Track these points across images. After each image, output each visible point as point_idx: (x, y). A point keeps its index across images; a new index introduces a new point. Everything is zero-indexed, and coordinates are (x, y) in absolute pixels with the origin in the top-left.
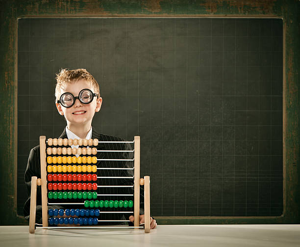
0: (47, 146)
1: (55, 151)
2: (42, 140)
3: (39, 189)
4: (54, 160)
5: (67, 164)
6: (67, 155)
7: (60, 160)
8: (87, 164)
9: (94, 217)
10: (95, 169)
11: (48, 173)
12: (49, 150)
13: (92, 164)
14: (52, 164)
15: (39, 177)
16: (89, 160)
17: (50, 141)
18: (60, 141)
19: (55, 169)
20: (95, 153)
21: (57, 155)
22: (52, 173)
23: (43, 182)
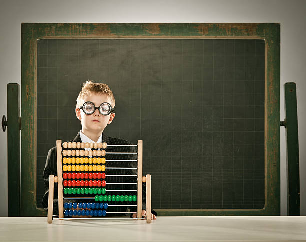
0: (63, 149)
1: (69, 153)
2: (59, 143)
3: (56, 185)
4: (70, 161)
5: (80, 164)
6: (80, 157)
7: (74, 160)
8: (97, 164)
9: (103, 209)
10: (104, 168)
11: (64, 172)
12: (65, 152)
13: (101, 164)
14: (67, 164)
15: (56, 175)
16: (99, 161)
17: (66, 145)
18: (74, 145)
19: (69, 168)
20: (104, 155)
21: (71, 157)
22: (68, 172)
23: (60, 179)
